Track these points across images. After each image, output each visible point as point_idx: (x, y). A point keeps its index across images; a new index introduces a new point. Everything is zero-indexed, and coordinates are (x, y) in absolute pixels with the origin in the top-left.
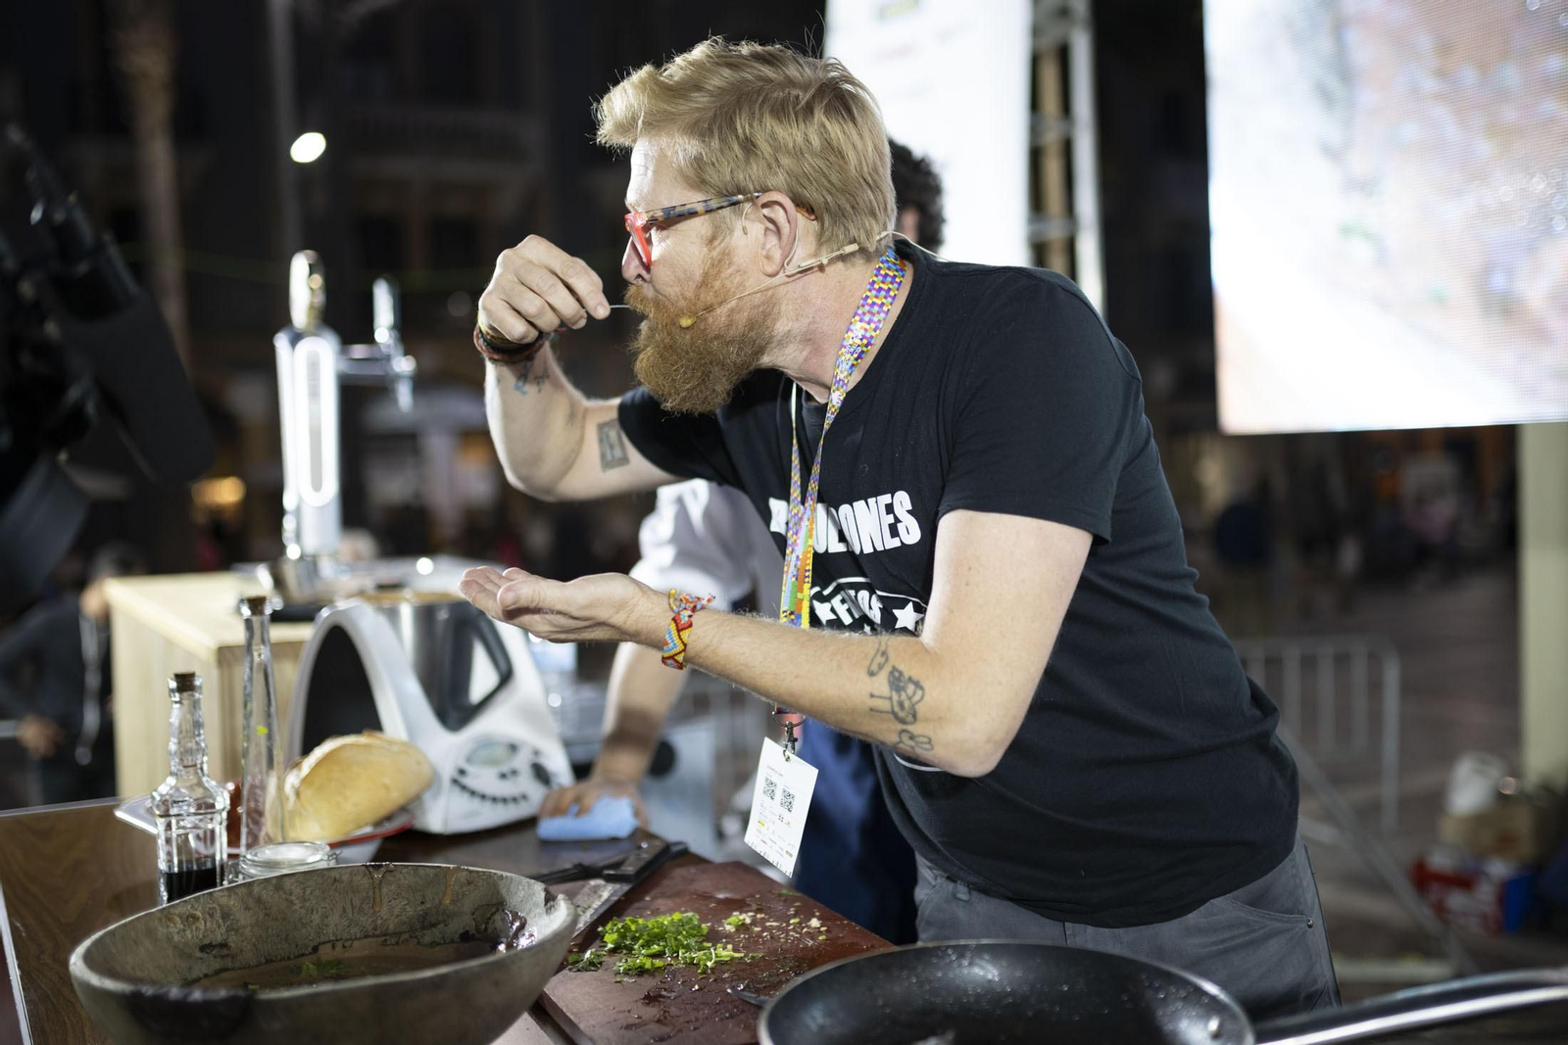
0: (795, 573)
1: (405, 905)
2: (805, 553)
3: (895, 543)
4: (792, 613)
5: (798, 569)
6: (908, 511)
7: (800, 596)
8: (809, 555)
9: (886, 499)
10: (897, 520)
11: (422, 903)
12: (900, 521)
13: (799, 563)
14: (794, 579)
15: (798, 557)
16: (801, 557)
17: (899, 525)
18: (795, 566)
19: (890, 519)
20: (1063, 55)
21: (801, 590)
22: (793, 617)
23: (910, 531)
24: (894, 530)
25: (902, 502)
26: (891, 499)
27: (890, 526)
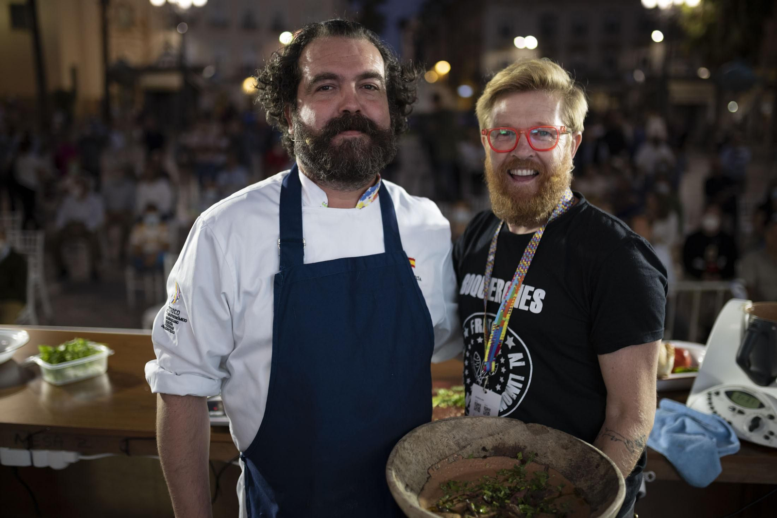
1: (447, 440)
3: (526, 308)
4: (498, 326)
5: (505, 307)
6: (541, 300)
7: (504, 319)
9: (532, 289)
10: (532, 300)
11: (454, 438)
12: (534, 301)
13: (506, 304)
14: (502, 311)
16: (508, 301)
17: (532, 302)
18: (504, 305)
19: (529, 298)
21: (505, 316)
22: (498, 328)
23: (537, 308)
24: (528, 303)
25: (540, 294)
26: (535, 290)
27: (527, 300)
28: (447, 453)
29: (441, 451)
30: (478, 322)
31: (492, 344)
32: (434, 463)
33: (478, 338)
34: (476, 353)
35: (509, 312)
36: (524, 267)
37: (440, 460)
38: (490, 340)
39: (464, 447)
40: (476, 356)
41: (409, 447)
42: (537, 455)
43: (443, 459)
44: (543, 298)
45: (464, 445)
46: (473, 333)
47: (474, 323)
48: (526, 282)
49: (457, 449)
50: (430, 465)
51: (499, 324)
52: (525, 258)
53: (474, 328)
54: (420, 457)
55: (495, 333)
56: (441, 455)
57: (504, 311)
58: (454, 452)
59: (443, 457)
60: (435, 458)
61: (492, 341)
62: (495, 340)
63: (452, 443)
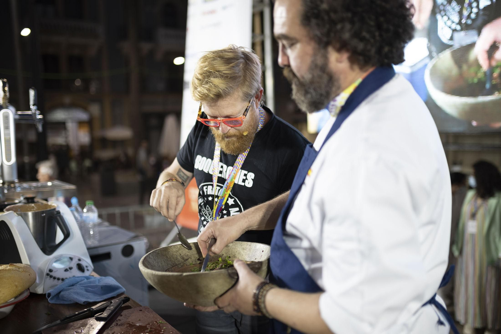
0: (226, 187)
2: (231, 182)
3: (243, 184)
4: (222, 197)
5: (227, 186)
6: (252, 179)
7: (226, 193)
8: (232, 183)
9: (246, 172)
10: (246, 179)
11: (180, 255)
12: (247, 180)
13: (228, 184)
14: (225, 188)
15: (228, 183)
16: (229, 183)
17: (246, 180)
19: (245, 178)
20: (262, 14)
21: (227, 192)
22: (222, 198)
23: (249, 184)
24: (244, 181)
25: (251, 176)
26: (248, 173)
27: (243, 179)
28: (177, 263)
29: (173, 262)
30: (210, 188)
31: (217, 207)
32: (169, 268)
33: (209, 197)
34: (208, 206)
35: (230, 189)
36: (239, 163)
37: (173, 267)
38: (217, 205)
39: (187, 260)
40: (208, 208)
41: (153, 258)
42: (230, 257)
43: (174, 266)
44: (253, 178)
45: (187, 259)
46: (206, 194)
47: (207, 188)
48: (243, 168)
49: (183, 261)
50: (167, 269)
51: (223, 196)
52: (240, 157)
53: (207, 191)
54: (160, 264)
55: (220, 201)
56: (173, 264)
57: (226, 188)
58: (181, 262)
59: (174, 265)
60: (169, 266)
61: (218, 205)
62: (219, 204)
63: (179, 258)
